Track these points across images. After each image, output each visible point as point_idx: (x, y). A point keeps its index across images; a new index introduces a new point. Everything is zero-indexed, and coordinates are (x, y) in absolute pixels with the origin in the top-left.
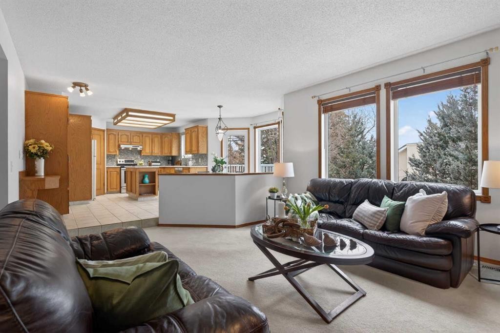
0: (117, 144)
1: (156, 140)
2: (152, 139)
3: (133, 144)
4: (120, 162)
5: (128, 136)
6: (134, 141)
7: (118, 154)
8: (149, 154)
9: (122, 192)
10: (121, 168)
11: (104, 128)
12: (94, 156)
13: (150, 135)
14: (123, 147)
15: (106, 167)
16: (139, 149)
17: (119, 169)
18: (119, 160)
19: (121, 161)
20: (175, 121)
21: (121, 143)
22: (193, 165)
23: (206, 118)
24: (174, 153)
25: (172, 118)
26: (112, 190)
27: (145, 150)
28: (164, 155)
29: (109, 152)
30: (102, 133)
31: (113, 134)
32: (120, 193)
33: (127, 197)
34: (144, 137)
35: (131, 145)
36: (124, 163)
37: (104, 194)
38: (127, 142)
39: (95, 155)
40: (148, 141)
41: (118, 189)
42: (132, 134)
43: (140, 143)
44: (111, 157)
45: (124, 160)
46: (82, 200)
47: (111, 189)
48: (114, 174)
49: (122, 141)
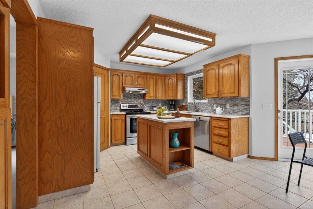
0: (121, 87)
1: (160, 82)
2: (156, 81)
3: (137, 86)
4: (123, 107)
5: (132, 77)
6: (139, 83)
7: (122, 98)
8: (152, 98)
9: (127, 143)
10: (126, 115)
11: (108, 66)
12: (98, 103)
13: (154, 77)
14: (128, 89)
15: (110, 114)
16: (143, 92)
17: (124, 116)
18: (122, 105)
19: (125, 106)
20: (214, 45)
21: (126, 85)
22: (222, 114)
23: (248, 44)
24: (180, 97)
25: (210, 40)
26: (117, 142)
27: (149, 93)
28: (167, 98)
29: (113, 96)
30: (105, 72)
31: (117, 75)
32: (125, 144)
33: (138, 157)
34: (148, 78)
35: (135, 87)
36: (127, 108)
37: (108, 147)
38: (132, 84)
39: (99, 101)
40: (152, 82)
41: (123, 141)
42: (136, 75)
43: (144, 85)
44: (115, 101)
45: (127, 105)
46: (76, 187)
47: (115, 140)
48: (119, 122)
49: (127, 83)
